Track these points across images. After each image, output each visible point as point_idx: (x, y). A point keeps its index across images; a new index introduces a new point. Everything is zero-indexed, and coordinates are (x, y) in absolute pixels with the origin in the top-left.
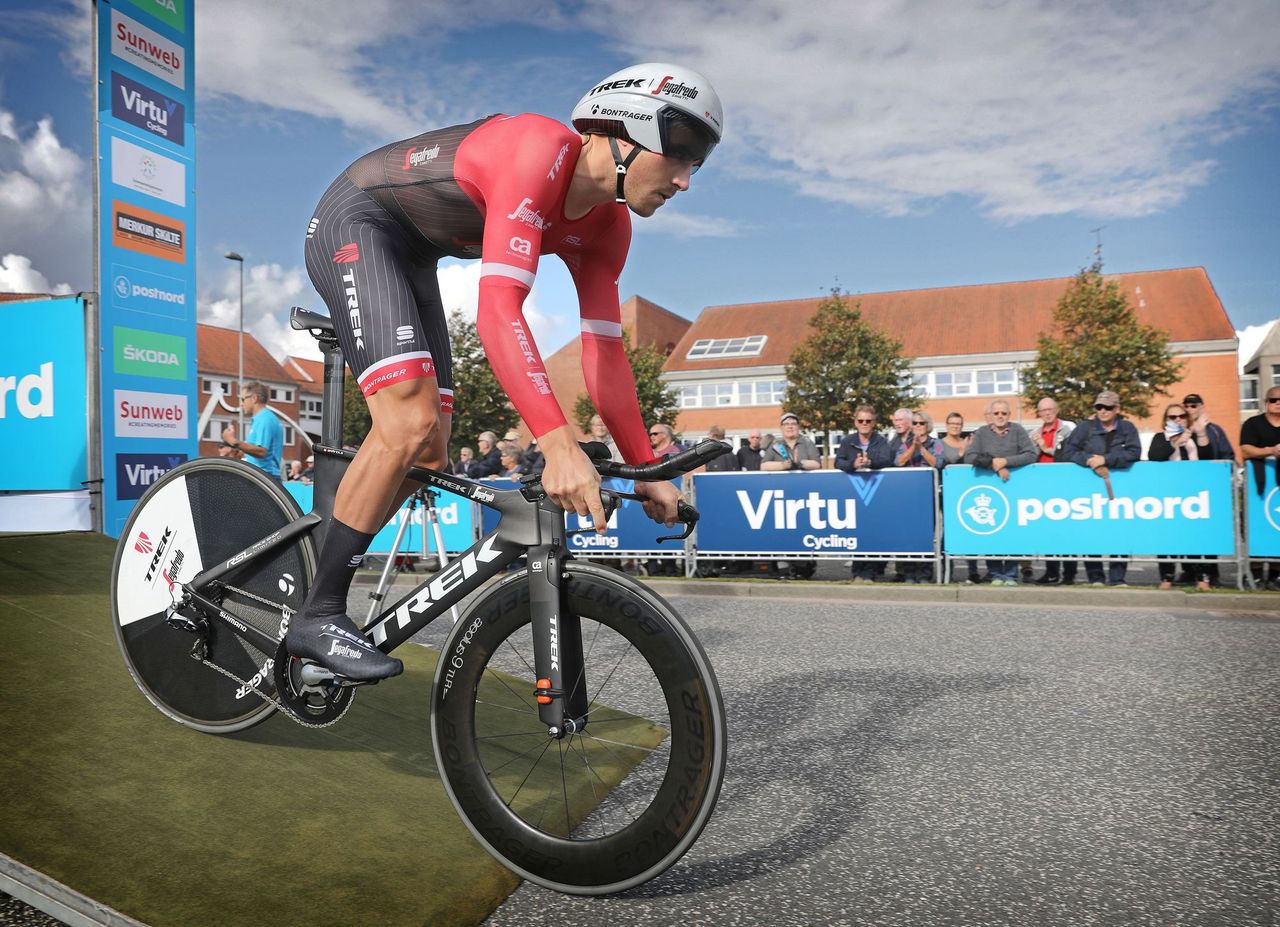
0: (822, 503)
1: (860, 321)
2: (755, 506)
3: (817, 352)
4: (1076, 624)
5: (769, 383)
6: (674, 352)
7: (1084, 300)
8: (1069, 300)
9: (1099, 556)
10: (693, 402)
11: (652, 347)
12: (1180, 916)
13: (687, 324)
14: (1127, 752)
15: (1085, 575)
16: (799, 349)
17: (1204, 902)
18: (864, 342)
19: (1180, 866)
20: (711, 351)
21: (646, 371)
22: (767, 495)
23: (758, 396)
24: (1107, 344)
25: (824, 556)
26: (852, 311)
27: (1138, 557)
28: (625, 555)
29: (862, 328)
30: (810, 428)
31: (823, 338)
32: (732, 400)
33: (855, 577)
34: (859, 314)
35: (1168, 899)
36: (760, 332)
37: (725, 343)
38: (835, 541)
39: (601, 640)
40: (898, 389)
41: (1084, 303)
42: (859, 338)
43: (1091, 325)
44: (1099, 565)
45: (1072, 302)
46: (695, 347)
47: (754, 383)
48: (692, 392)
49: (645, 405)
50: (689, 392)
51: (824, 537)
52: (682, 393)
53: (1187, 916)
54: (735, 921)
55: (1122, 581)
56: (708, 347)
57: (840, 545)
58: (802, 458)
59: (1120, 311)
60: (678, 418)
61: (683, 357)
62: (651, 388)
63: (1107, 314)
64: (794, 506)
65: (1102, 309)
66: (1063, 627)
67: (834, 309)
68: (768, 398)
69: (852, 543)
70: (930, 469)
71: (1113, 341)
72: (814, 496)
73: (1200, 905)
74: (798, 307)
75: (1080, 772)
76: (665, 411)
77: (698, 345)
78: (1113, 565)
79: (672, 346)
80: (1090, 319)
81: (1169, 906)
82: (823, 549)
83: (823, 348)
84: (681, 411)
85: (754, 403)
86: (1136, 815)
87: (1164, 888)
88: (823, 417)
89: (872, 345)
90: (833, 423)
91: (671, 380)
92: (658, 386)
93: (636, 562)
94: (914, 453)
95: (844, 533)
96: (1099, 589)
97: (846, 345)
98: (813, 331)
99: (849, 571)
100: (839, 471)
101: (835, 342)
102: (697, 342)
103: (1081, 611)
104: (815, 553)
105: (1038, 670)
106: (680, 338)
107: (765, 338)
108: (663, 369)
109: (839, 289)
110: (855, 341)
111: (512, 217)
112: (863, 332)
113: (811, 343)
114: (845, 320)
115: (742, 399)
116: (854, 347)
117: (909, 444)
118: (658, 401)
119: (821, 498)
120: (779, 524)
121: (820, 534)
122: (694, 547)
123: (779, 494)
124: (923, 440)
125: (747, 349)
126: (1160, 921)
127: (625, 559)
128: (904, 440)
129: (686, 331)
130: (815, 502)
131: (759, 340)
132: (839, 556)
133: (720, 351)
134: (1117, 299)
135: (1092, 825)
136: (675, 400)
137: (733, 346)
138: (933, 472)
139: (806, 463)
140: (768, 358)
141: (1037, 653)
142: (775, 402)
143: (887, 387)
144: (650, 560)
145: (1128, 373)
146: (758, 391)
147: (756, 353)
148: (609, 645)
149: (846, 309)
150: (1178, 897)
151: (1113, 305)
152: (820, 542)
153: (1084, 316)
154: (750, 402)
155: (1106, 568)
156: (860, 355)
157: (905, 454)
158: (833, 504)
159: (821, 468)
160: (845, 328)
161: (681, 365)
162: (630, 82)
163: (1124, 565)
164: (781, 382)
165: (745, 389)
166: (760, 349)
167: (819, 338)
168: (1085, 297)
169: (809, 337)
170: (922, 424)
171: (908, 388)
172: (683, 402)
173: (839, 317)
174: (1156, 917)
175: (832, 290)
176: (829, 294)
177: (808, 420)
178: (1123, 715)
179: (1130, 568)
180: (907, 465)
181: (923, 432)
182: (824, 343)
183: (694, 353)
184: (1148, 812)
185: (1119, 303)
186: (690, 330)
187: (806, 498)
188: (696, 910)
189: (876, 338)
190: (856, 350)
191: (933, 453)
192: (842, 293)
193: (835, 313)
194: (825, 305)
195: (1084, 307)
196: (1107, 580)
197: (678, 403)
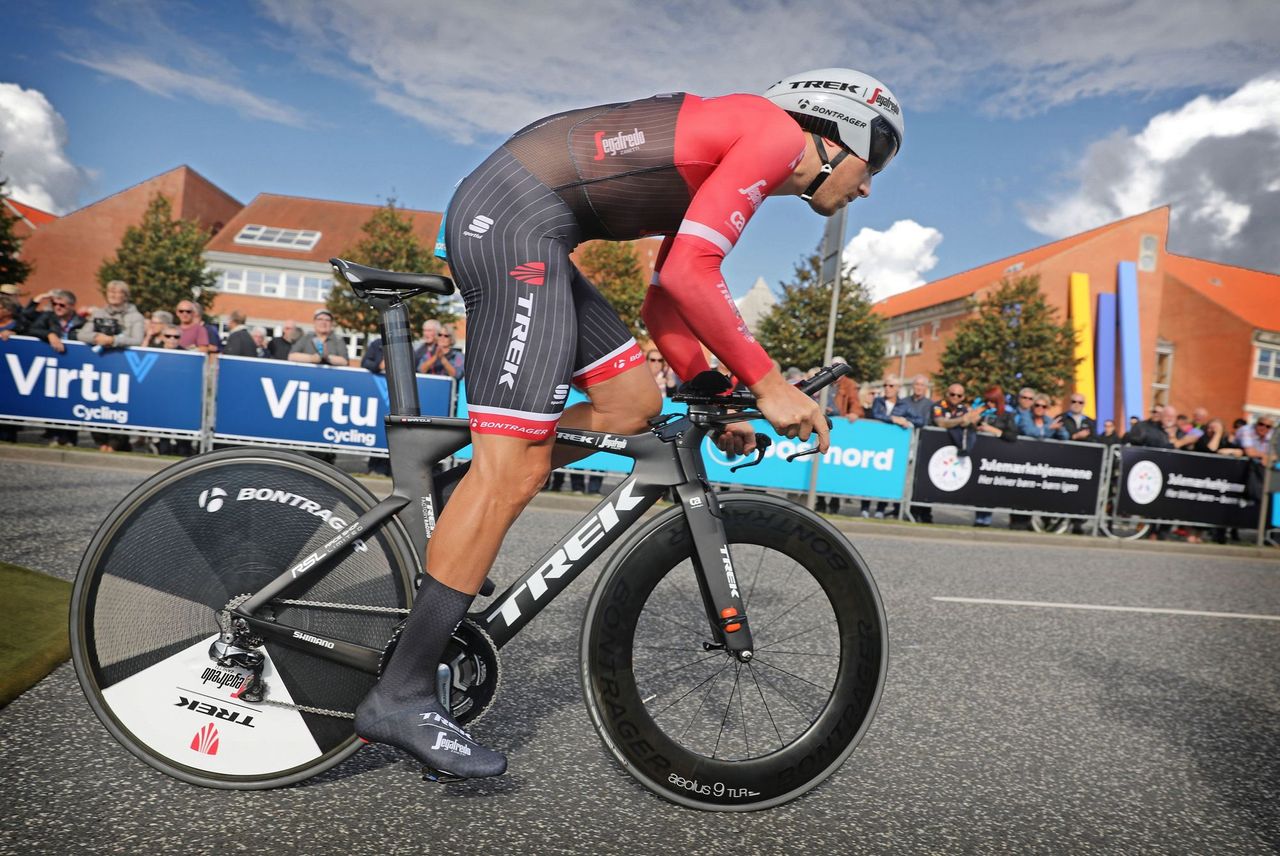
0: (345, 399)
1: (411, 234)
2: (279, 394)
3: (366, 256)
4: (552, 525)
5: (317, 280)
6: (222, 233)
7: (605, 252)
8: (594, 249)
9: (582, 470)
10: (237, 286)
11: (195, 222)
12: (568, 755)
13: (239, 206)
14: (562, 628)
15: (570, 485)
16: (349, 251)
17: (588, 742)
18: (412, 254)
19: (578, 717)
20: (262, 238)
21: (186, 246)
22: (292, 386)
23: (305, 291)
24: (619, 293)
25: (344, 450)
26: (405, 223)
27: (614, 473)
28: (135, 431)
29: (411, 242)
30: (350, 328)
31: (373, 244)
32: (278, 291)
33: (370, 471)
34: (411, 227)
35: (563, 742)
36: (315, 228)
37: (277, 233)
38: (355, 436)
39: (85, 515)
40: (438, 304)
41: (605, 255)
42: (408, 251)
43: (608, 274)
44: (582, 477)
45: (597, 251)
46: (245, 231)
47: (302, 278)
48: (237, 276)
49: (180, 280)
50: (232, 276)
51: (344, 430)
52: (226, 274)
53: (573, 754)
54: (166, 787)
55: (597, 492)
56: (259, 233)
57: (359, 441)
58: (330, 353)
59: (632, 267)
60: (217, 300)
61: (230, 237)
62: (189, 265)
63: (622, 268)
64: (319, 399)
65: (619, 262)
66: (541, 526)
67: (387, 218)
68: (315, 294)
69: (370, 439)
70: (449, 378)
71: (623, 291)
72: (338, 391)
73: (585, 745)
74: (355, 209)
75: (521, 644)
76: (202, 291)
77: (250, 229)
78: (593, 478)
79: (220, 225)
80: (608, 269)
81: (561, 748)
82: (342, 442)
83: (372, 254)
84: (222, 293)
85: (300, 296)
86: (556, 678)
87: (561, 734)
88: (365, 320)
89: (419, 259)
90: (373, 327)
91: (213, 261)
92: (197, 263)
93: (147, 441)
94: (435, 363)
95: (364, 429)
96: (579, 497)
97: (395, 255)
98: (364, 236)
99: (366, 465)
100: (365, 370)
101: (385, 250)
102: (248, 226)
103: (560, 514)
104: (335, 446)
105: (509, 560)
106: (229, 219)
107: (318, 235)
108: (205, 248)
109: (394, 201)
110: (404, 253)
111: (743, 191)
112: (412, 246)
113: (361, 247)
114: (397, 231)
115: (288, 291)
116: (402, 258)
117: (432, 354)
118: (196, 279)
119: (345, 393)
120: (301, 415)
121: (340, 428)
122: (212, 429)
123: (305, 385)
124: (446, 351)
125: (300, 242)
126: (551, 760)
127: (134, 436)
128: (430, 349)
129: (236, 213)
130: (338, 397)
131: (312, 235)
132: (356, 451)
133: (270, 239)
134: (632, 257)
135: (519, 687)
136: (215, 281)
137: (266, 235)
138: (451, 382)
139: (333, 358)
140: (317, 255)
141: (513, 546)
142: (321, 299)
143: (428, 301)
144: (162, 439)
145: (631, 320)
146: (306, 285)
147: (308, 248)
148: (93, 520)
149: (398, 221)
150: (571, 740)
151: (627, 261)
152: (341, 436)
153: (604, 266)
154: (296, 294)
155: (587, 481)
156: (407, 266)
157: (428, 361)
158: (356, 401)
159: (348, 365)
160: (396, 237)
161: (227, 246)
162: (844, 86)
163: (600, 479)
164: (328, 280)
165: (292, 283)
166: (312, 245)
167: (370, 243)
168: (606, 249)
169: (360, 241)
170: (446, 336)
171: (447, 304)
172: (225, 285)
173: (391, 226)
174: (549, 757)
175: (388, 200)
176: (385, 203)
177: (349, 320)
178: (567, 599)
179: (604, 482)
180: (429, 372)
181: (446, 344)
182: (374, 249)
183: (244, 236)
184: (565, 676)
185: (632, 260)
186: (242, 214)
187: (331, 392)
188: (126, 780)
189: (423, 253)
190: (404, 261)
191: (453, 365)
192: (397, 205)
193: (388, 222)
194: (379, 212)
195: (605, 258)
196: (587, 490)
197: (217, 284)
